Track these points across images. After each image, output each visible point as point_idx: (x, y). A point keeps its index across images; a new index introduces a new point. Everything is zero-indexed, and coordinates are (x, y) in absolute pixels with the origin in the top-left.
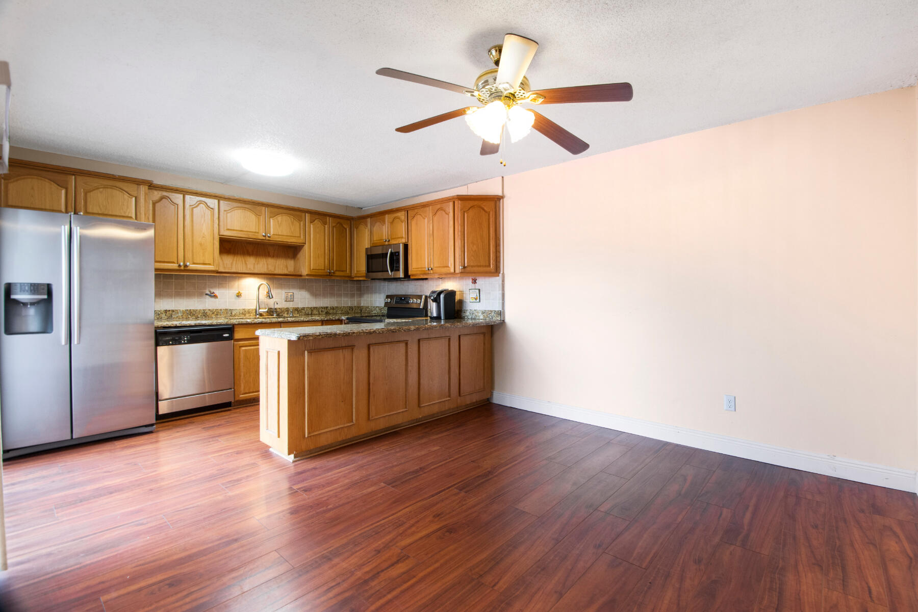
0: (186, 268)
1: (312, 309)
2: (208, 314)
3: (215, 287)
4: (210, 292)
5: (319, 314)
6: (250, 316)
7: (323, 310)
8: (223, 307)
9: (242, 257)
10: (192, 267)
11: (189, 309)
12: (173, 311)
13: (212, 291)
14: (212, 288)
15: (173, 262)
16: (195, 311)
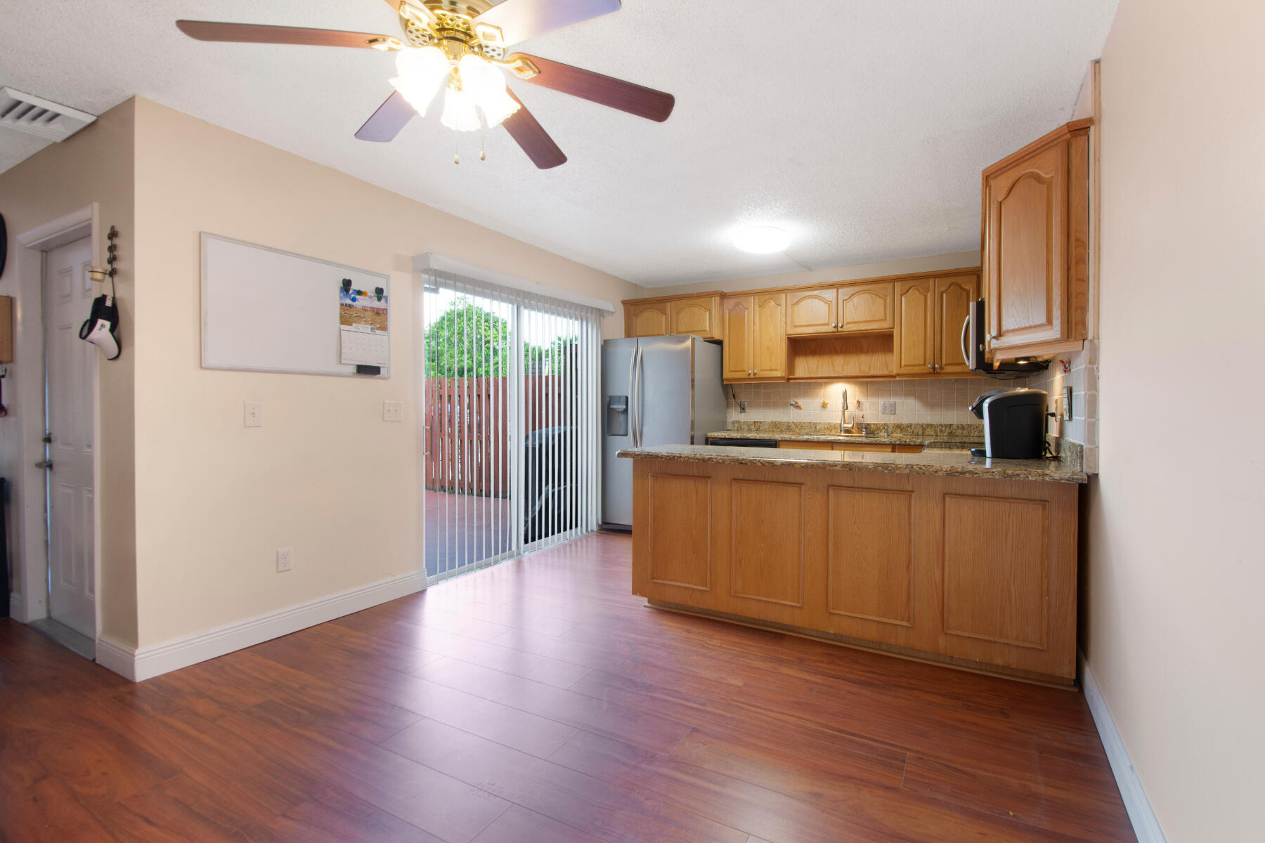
0: (755, 376)
1: (924, 427)
3: (799, 396)
6: (836, 432)
8: (807, 420)
10: (760, 374)
12: (761, 422)
13: (796, 401)
14: (795, 397)
15: (745, 371)
16: (780, 423)
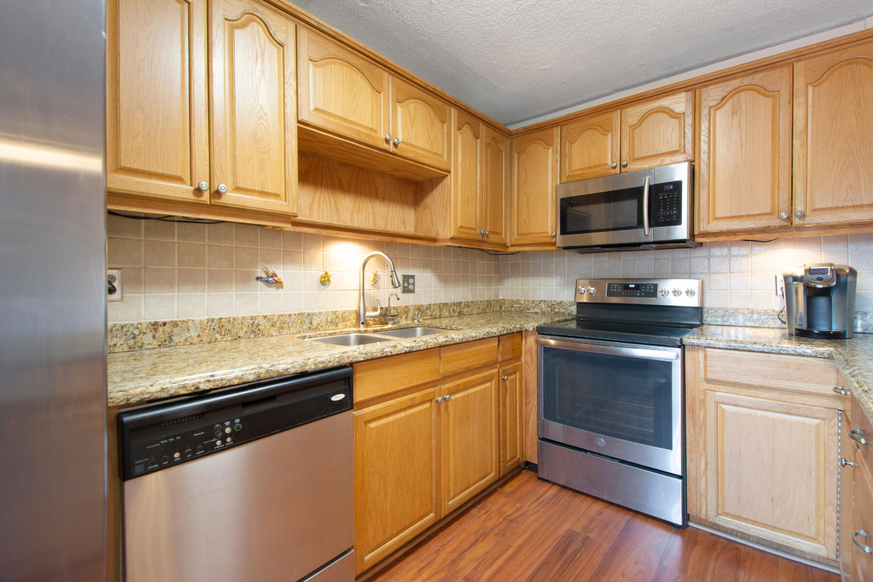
0: (215, 201)
1: (441, 307)
2: (261, 328)
3: (275, 260)
4: (267, 273)
5: (450, 316)
6: (346, 326)
7: (455, 308)
8: (293, 308)
9: (331, 195)
10: (231, 198)
11: (217, 317)
12: (175, 324)
13: (272, 269)
14: (269, 262)
15: (179, 179)
16: (232, 321)
